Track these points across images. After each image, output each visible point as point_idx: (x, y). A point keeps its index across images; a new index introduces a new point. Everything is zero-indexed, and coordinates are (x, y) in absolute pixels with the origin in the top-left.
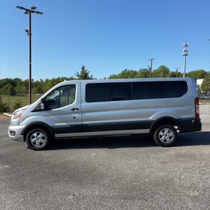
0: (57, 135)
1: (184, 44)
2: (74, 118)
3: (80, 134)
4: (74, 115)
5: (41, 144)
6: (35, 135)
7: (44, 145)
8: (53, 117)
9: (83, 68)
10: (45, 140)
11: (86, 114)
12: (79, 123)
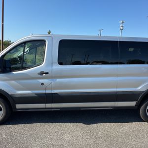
3: (49, 105)
10: (2, 112)
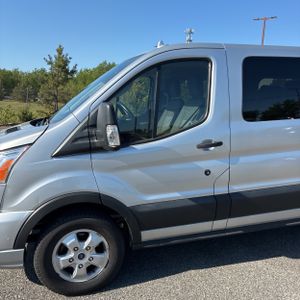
0: (147, 235)
1: (188, 30)
2: (207, 173)
4: (205, 165)
5: (91, 269)
6: (70, 240)
7: (100, 270)
8: (135, 172)
9: (60, 51)
10: (106, 255)
11: (243, 159)
12: (221, 190)
